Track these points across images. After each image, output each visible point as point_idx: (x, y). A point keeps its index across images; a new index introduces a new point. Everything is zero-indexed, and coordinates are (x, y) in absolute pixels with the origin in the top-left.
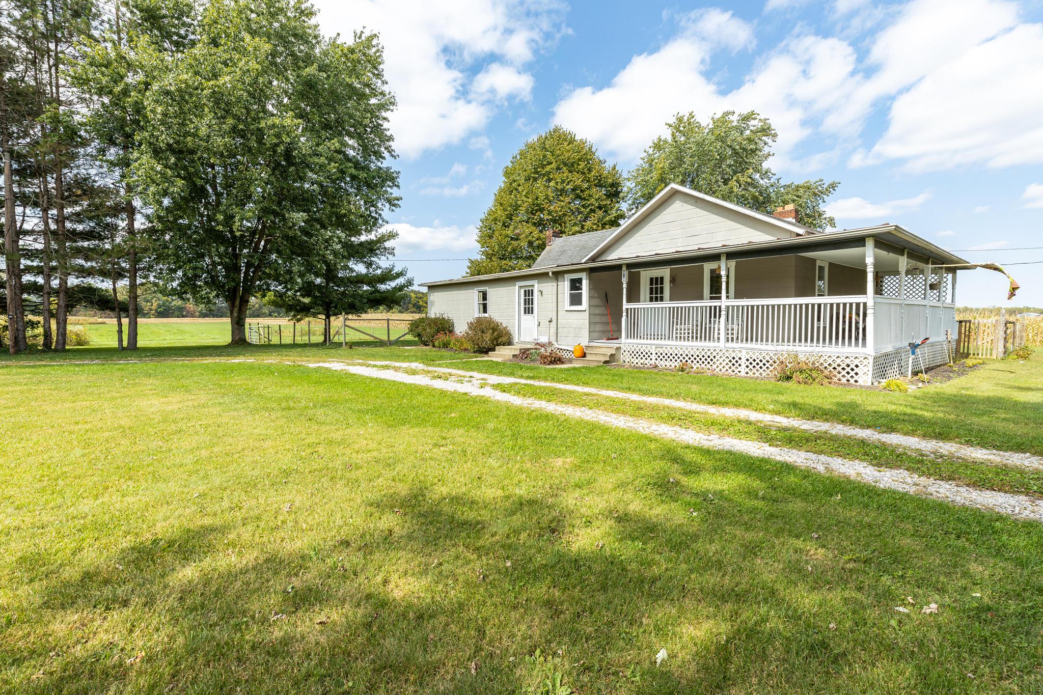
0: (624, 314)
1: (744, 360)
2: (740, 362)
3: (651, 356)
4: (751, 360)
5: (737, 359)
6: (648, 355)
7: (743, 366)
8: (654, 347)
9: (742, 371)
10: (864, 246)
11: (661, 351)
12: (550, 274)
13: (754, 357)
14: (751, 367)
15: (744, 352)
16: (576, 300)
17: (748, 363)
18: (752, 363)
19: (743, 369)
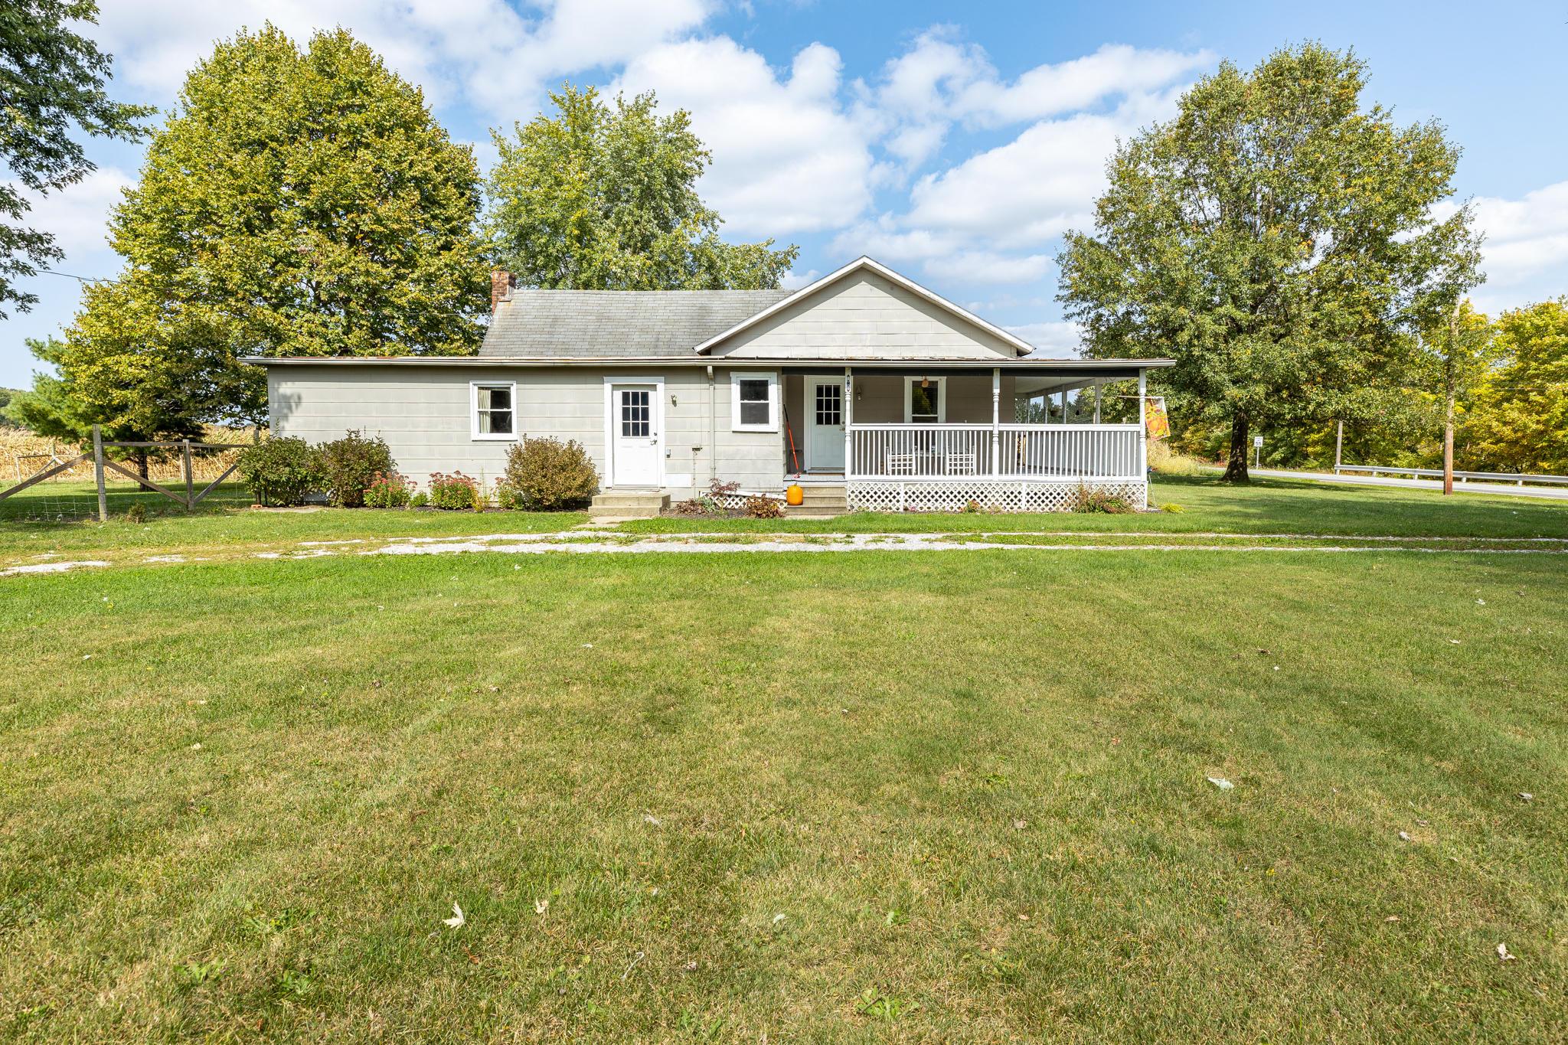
0: (848, 439)
1: (1024, 494)
2: (1019, 497)
3: (898, 497)
4: (1032, 494)
5: (1016, 493)
6: (894, 495)
7: (1024, 501)
8: (902, 484)
9: (1023, 507)
10: (1138, 376)
11: (914, 489)
12: (710, 369)
13: (1036, 490)
14: (1032, 501)
15: (1024, 485)
16: (755, 414)
17: (1028, 498)
18: (1033, 497)
19: (1023, 505)
